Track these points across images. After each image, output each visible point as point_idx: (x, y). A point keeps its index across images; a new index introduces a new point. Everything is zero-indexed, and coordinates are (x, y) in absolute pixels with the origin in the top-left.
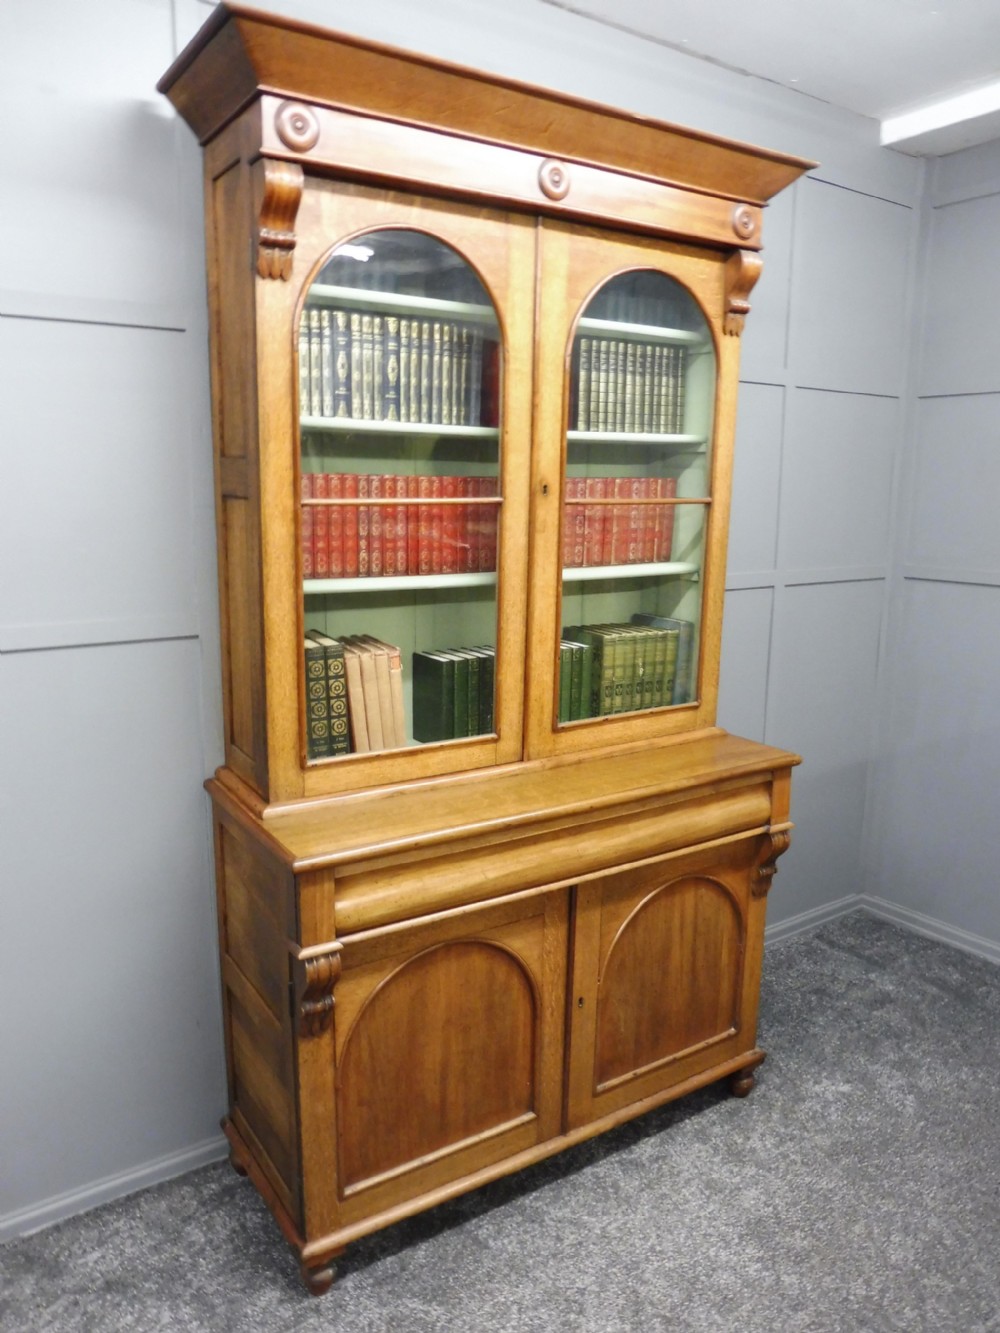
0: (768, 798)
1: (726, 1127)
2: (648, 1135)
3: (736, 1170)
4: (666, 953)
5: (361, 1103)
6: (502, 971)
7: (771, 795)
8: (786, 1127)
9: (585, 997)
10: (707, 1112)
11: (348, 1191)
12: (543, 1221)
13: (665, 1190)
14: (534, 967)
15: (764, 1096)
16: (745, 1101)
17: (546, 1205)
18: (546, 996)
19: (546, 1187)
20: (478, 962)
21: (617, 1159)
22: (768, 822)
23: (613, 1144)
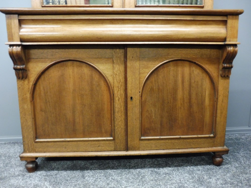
0: (225, 29)
1: (203, 173)
2: (170, 167)
3: (197, 186)
4: (175, 90)
5: (41, 110)
6: (96, 77)
7: (226, 28)
8: (231, 179)
9: (133, 97)
10: (199, 167)
11: (37, 140)
12: (109, 178)
13: (161, 183)
14: (110, 79)
15: (228, 168)
16: (218, 168)
17: (115, 174)
18: (116, 92)
19: (121, 170)
20: (86, 70)
21: (152, 170)
22: (224, 40)
23: (155, 166)
